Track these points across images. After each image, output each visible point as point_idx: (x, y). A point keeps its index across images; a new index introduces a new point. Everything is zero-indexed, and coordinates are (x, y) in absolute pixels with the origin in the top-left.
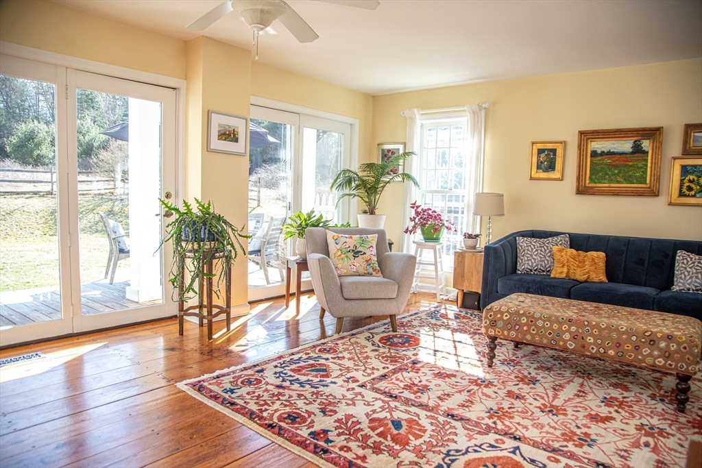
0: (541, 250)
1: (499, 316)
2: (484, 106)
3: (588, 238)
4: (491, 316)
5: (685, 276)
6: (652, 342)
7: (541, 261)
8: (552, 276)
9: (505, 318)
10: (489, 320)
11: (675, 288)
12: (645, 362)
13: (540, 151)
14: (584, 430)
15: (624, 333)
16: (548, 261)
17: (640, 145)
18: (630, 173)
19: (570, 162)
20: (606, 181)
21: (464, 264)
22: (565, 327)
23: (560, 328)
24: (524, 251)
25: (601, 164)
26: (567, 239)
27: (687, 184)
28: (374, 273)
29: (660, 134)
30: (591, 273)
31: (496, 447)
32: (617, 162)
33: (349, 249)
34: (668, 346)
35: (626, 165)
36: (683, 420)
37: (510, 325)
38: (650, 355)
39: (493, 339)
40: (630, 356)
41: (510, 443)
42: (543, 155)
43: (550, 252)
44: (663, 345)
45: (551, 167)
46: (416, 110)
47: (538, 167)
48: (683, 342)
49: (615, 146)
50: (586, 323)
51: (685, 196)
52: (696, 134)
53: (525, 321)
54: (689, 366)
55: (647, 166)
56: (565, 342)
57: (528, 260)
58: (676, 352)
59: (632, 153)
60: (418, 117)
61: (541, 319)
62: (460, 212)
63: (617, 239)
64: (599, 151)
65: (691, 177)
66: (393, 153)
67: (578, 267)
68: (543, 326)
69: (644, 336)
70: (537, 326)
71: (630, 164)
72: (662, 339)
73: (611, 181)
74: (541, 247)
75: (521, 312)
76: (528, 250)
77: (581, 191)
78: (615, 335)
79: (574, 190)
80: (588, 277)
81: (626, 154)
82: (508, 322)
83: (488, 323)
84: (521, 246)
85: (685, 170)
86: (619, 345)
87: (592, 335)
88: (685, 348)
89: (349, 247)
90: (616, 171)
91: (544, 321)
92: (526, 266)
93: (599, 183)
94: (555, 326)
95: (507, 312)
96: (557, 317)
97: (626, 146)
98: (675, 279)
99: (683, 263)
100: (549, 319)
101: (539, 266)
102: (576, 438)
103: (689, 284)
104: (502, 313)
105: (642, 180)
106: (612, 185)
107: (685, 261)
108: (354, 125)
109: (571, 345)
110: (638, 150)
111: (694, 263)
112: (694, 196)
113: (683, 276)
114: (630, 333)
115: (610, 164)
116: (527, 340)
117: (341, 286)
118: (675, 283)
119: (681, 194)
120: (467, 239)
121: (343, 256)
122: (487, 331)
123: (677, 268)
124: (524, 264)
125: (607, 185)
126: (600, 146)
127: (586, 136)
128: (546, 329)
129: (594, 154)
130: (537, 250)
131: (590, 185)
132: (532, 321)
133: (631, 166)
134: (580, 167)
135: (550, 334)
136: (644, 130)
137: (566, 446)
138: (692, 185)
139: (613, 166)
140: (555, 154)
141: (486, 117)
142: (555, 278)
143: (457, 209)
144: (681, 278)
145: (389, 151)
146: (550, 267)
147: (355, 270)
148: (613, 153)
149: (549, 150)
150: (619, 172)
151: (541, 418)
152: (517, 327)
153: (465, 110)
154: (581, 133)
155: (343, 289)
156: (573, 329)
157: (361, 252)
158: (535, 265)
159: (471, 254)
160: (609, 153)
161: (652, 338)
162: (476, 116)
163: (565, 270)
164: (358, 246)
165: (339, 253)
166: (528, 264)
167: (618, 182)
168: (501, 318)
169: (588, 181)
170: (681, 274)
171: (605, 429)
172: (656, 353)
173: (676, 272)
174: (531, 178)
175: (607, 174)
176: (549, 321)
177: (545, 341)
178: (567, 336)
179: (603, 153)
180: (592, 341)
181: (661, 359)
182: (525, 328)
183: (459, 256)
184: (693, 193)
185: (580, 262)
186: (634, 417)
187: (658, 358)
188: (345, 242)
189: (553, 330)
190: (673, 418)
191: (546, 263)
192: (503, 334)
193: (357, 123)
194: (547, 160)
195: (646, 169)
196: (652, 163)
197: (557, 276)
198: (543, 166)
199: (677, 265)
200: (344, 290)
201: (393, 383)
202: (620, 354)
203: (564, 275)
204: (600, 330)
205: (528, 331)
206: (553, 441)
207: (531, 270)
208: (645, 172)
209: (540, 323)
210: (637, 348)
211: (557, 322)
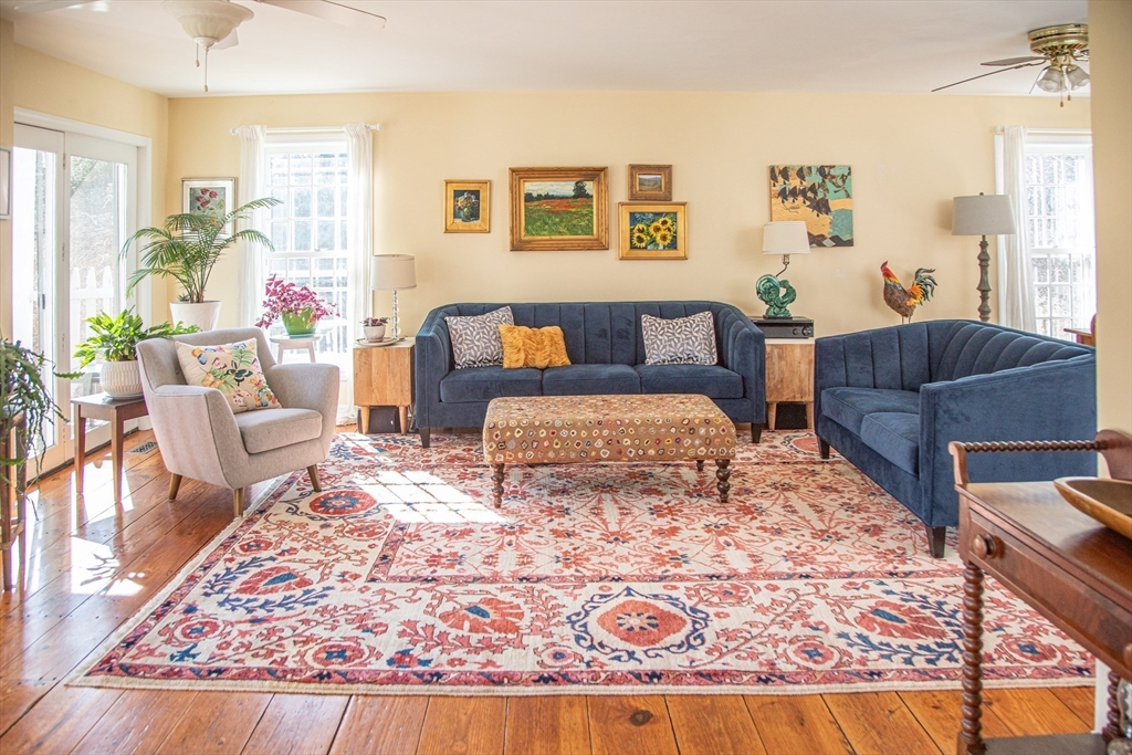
0: (483, 333)
1: (508, 434)
2: (373, 127)
3: (536, 308)
4: (497, 436)
5: (658, 346)
6: (692, 431)
7: (486, 348)
8: (505, 366)
9: (517, 436)
10: (495, 442)
11: (650, 361)
12: (687, 456)
13: (458, 194)
14: (666, 548)
15: (661, 426)
16: (494, 346)
17: (582, 188)
18: (574, 222)
19: (499, 208)
20: (545, 233)
21: (370, 364)
22: (596, 432)
23: (590, 435)
24: (461, 336)
25: (539, 211)
26: (510, 313)
27: (637, 234)
28: (270, 403)
29: (605, 175)
30: (553, 356)
31: (609, 596)
32: (557, 208)
33: (225, 370)
34: (707, 431)
35: (568, 212)
36: (732, 510)
37: (523, 443)
38: (692, 445)
39: (500, 467)
40: (672, 452)
41: (617, 587)
42: (461, 199)
43: (495, 333)
44: (702, 431)
45: (474, 214)
46: (258, 128)
47: (456, 216)
48: (721, 425)
49: (554, 188)
50: (619, 423)
51: (636, 248)
52: (641, 177)
53: (545, 434)
54: (728, 448)
55: (592, 212)
56: (598, 450)
57: (469, 349)
58: (716, 436)
59: (574, 197)
60: (262, 138)
61: (565, 428)
62: (335, 284)
63: (571, 307)
64: (535, 195)
65: (641, 226)
66: (213, 195)
67: (537, 349)
68: (569, 436)
69: (683, 426)
70: (559, 437)
71: (574, 210)
72: (700, 425)
73: (551, 232)
74: (482, 328)
75: (537, 423)
76: (466, 334)
77: (518, 246)
78: (652, 430)
79: (508, 246)
80: (550, 362)
81: (567, 198)
82: (522, 441)
83: (495, 446)
84: (455, 330)
85: (634, 218)
86: (658, 441)
87: (628, 436)
88: (723, 430)
89: (225, 366)
90: (557, 220)
91: (569, 430)
92: (468, 356)
93: (538, 235)
94: (584, 434)
95: (519, 426)
96: (583, 422)
97: (566, 188)
98: (647, 351)
99: (652, 330)
100: (574, 426)
101: (485, 355)
102: (667, 559)
103: (664, 355)
104: (512, 430)
105: (588, 229)
106: (554, 237)
107: (654, 328)
108: (145, 148)
109: (605, 454)
110: (580, 193)
111: (663, 329)
112: (645, 248)
113: (656, 346)
114: (668, 424)
115: (549, 211)
116: (549, 458)
117: (242, 433)
118: (648, 356)
119: (633, 247)
120: (370, 328)
121: (218, 382)
122: (494, 458)
123: (645, 337)
124: (465, 355)
125: (548, 237)
126: (536, 188)
127: (520, 174)
128: (573, 440)
129: (529, 198)
130: (478, 333)
131: (527, 238)
132: (553, 433)
133: (575, 213)
134: (514, 215)
135: (578, 444)
136: (587, 169)
137: (667, 571)
138: (643, 236)
139: (553, 212)
140: (478, 198)
141: (375, 144)
142: (509, 369)
143: (329, 281)
144: (654, 349)
145: (204, 191)
146: (498, 354)
147: (242, 404)
148: (553, 197)
149: (469, 192)
150: (561, 221)
151: (616, 549)
152: (535, 444)
153: (343, 132)
154: (513, 171)
155: (246, 438)
156: (605, 432)
157: (244, 371)
158: (479, 354)
159: (381, 349)
160: (548, 197)
161: (691, 425)
162: (362, 142)
163: (522, 355)
164: (238, 363)
165: (212, 378)
166: (470, 354)
167: (561, 233)
168: (512, 436)
169: (523, 233)
170: (653, 343)
171: (682, 541)
172: (697, 442)
173: (646, 342)
174: (447, 231)
175: (546, 224)
176: (575, 428)
177: (573, 455)
178: (599, 443)
179: (539, 197)
180: (629, 443)
181: (702, 448)
182: (546, 444)
183: (361, 355)
184: (643, 245)
185: (538, 344)
186: (693, 520)
187: (700, 446)
188: (217, 359)
189: (582, 439)
190: (723, 510)
191: (492, 350)
192: (516, 458)
193: (148, 143)
194: (468, 205)
195: (592, 217)
196: (598, 209)
197: (514, 365)
198: (462, 213)
199: (644, 333)
200: (249, 440)
201: (407, 564)
202: (660, 452)
203: (521, 364)
204: (637, 428)
205: (550, 447)
206: (652, 569)
207: (475, 363)
208: (591, 221)
209: (564, 434)
210: (678, 441)
211: (585, 427)
